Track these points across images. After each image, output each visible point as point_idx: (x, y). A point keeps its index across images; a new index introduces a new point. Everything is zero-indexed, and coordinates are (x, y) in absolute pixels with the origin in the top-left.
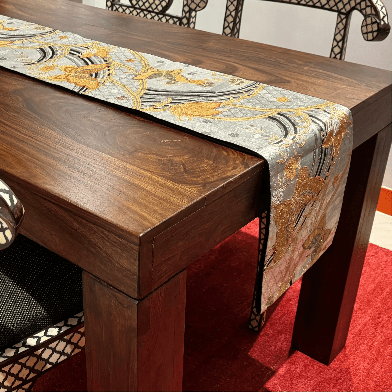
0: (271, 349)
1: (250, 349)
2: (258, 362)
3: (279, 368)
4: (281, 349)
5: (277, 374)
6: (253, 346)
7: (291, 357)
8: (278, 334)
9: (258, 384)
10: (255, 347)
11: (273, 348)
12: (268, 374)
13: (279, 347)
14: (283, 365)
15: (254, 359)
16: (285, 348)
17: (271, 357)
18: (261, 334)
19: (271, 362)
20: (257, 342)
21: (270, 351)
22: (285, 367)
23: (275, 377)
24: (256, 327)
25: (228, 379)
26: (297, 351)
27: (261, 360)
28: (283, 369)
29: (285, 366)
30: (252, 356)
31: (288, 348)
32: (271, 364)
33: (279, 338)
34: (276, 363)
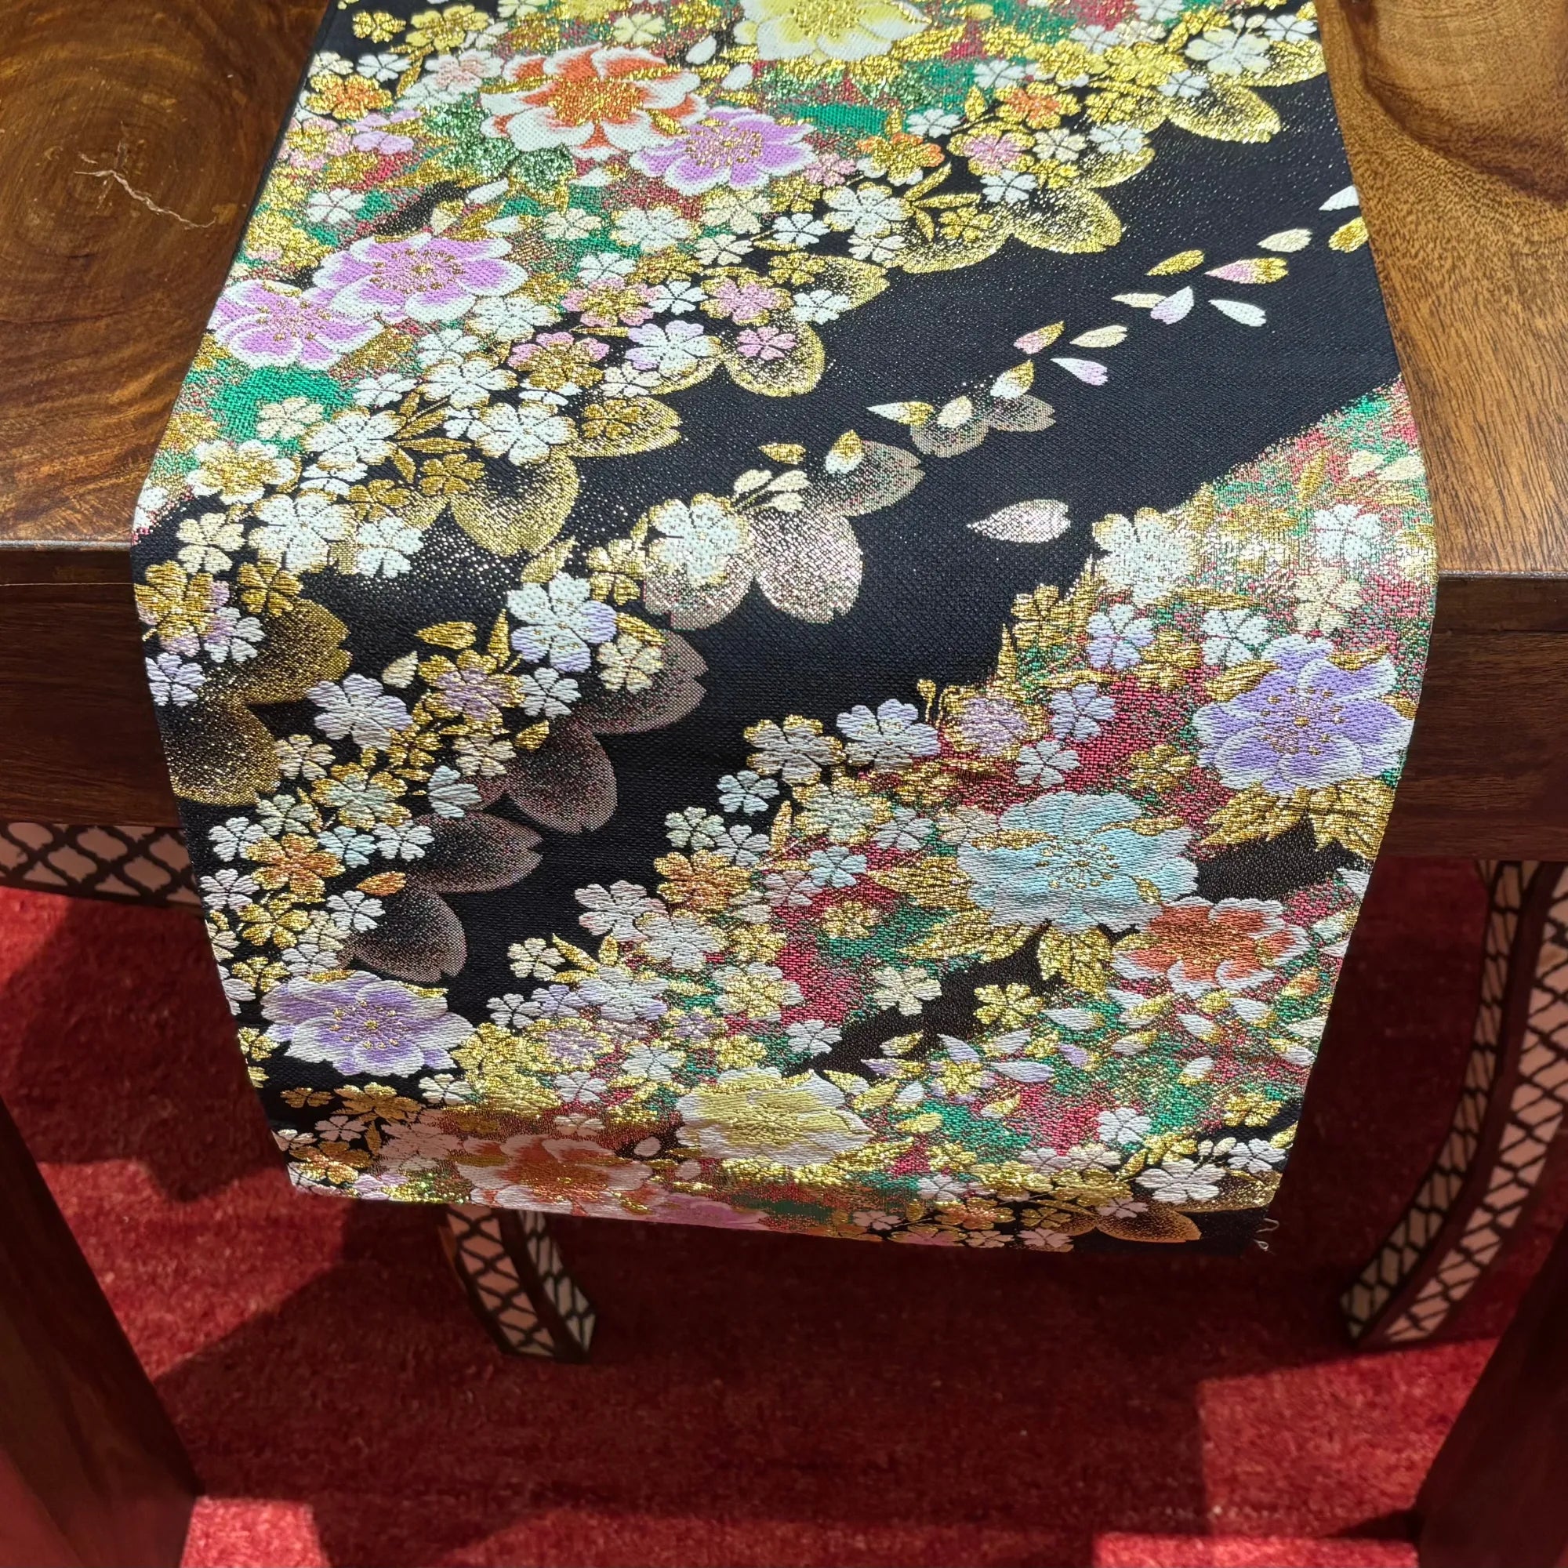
0: (1317, 1447)
1: (1239, 1373)
2: (1195, 1442)
3: (1238, 1533)
4: (1356, 1481)
5: (1200, 1546)
6: (1262, 1372)
7: (1348, 1542)
8: (1429, 1423)
9: (1075, 1510)
10: (1270, 1388)
11: (1336, 1447)
12: (1169, 1511)
13: (1362, 1466)
14: (1273, 1539)
15: (1196, 1416)
16: (1383, 1493)
17: (1270, 1473)
18: (1365, 1363)
19: (1246, 1487)
20: (1299, 1376)
21: (1300, 1447)
22: (1270, 1550)
23: (1178, 1548)
24: (1357, 1321)
25: (999, 1396)
26: (1406, 1545)
27: (1217, 1447)
28: (1249, 1552)
29: (1274, 1547)
30: (1203, 1402)
31: (1385, 1505)
32: (1233, 1491)
33: (1413, 1437)
34: (1257, 1507)
